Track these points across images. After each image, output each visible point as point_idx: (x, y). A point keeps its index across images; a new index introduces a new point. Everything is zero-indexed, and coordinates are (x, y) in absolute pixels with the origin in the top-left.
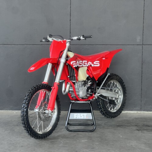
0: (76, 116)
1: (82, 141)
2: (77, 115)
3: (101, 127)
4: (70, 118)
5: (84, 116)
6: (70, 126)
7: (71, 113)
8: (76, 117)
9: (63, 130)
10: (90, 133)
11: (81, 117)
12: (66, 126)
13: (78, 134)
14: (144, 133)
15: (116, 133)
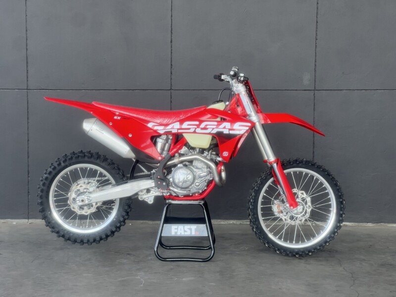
0: (176, 231)
1: (184, 279)
2: (177, 229)
3: (228, 252)
4: (162, 235)
5: (191, 229)
6: (166, 250)
7: (165, 225)
8: (176, 233)
9: (150, 258)
10: (203, 264)
11: (185, 231)
12: (156, 250)
13: (178, 266)
14: (309, 264)
15: (254, 264)
